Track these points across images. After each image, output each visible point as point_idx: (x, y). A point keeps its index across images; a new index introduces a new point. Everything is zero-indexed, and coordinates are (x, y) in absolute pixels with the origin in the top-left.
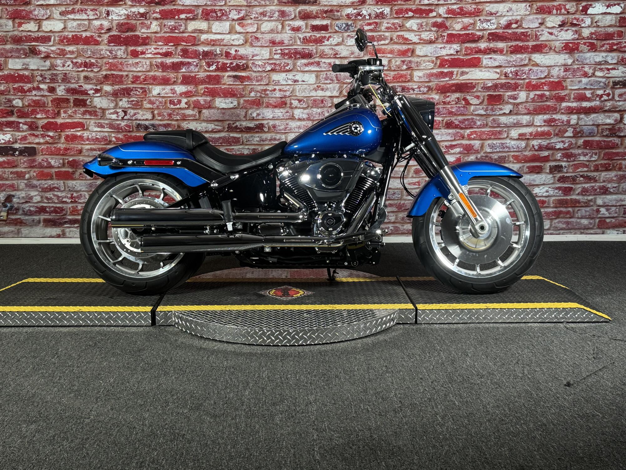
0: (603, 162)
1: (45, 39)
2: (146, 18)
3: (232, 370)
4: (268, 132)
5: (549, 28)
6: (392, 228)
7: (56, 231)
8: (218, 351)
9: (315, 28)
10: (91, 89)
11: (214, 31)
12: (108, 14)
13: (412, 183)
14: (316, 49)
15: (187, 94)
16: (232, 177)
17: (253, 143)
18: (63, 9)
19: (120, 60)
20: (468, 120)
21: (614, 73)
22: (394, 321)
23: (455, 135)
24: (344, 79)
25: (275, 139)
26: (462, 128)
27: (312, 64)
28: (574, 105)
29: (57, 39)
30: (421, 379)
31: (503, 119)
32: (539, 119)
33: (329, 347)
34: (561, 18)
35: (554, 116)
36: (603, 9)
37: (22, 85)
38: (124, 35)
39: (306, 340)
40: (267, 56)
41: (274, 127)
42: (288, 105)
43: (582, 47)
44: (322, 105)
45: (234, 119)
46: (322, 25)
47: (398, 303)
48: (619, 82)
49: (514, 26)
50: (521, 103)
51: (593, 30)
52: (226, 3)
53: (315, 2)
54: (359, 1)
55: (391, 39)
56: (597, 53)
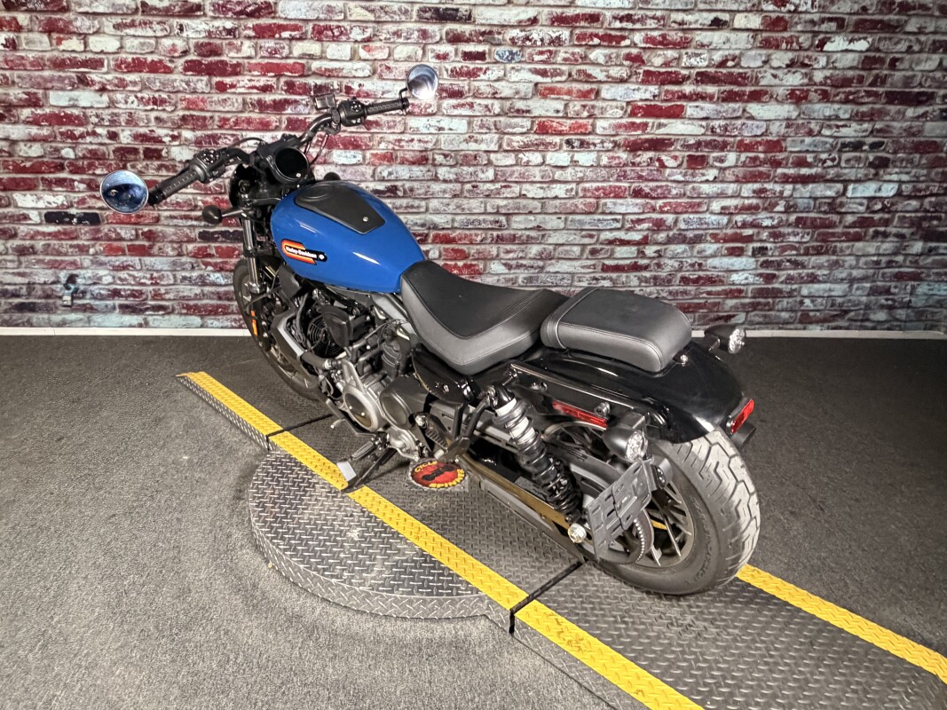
0: (815, 244)
1: (96, 64)
2: (235, 36)
4: (403, 197)
5: (774, 68)
7: (136, 319)
9: (468, 56)
10: (167, 135)
11: (329, 57)
12: (181, 29)
14: (469, 85)
18: (118, 20)
19: (201, 96)
20: (661, 187)
21: (844, 131)
23: (644, 206)
24: (506, 128)
25: (412, 207)
26: (653, 198)
27: (463, 105)
28: (791, 171)
29: (112, 63)
31: (706, 188)
32: (747, 189)
34: (790, 55)
35: (766, 186)
36: (845, 45)
37: (70, 128)
38: (206, 61)
41: (412, 190)
42: (430, 162)
43: (813, 96)
44: (475, 162)
45: (359, 179)
46: (478, 53)
48: (850, 143)
49: (730, 64)
50: (729, 167)
51: (828, 73)
52: (345, 17)
53: (468, 19)
54: (529, 20)
55: (570, 75)
56: (829, 105)
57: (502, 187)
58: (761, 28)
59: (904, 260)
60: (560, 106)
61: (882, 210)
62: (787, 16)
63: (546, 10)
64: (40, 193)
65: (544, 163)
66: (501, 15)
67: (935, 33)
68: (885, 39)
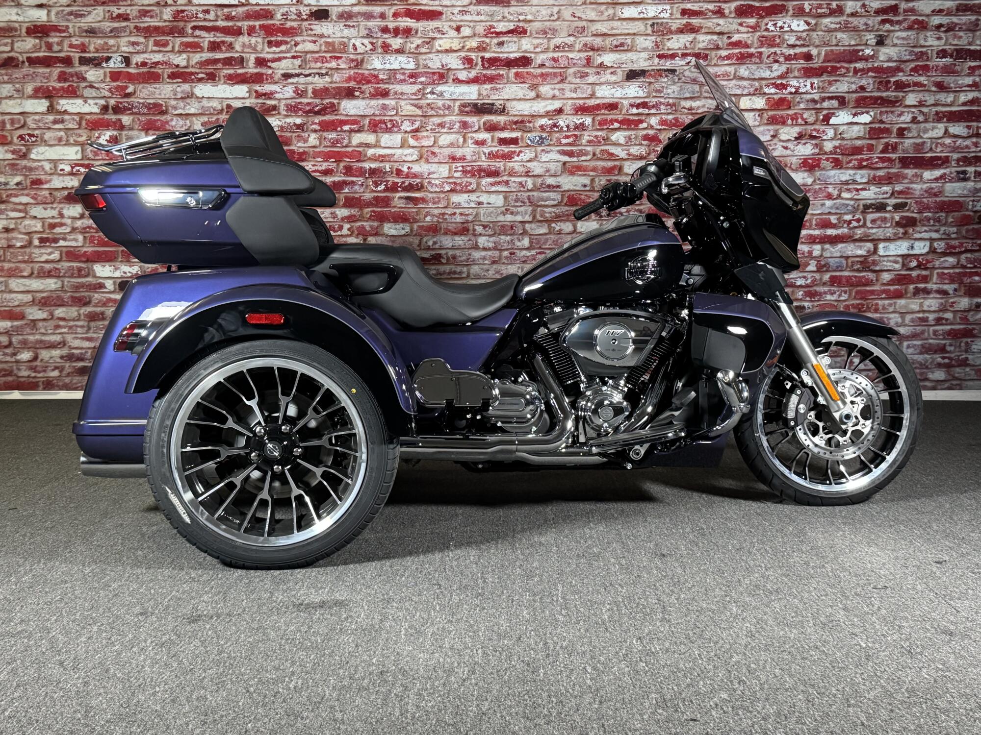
0: (855, 302)
2: (303, 130)
4: (446, 264)
5: (783, 141)
9: (503, 142)
11: (382, 145)
14: (505, 166)
15: (350, 219)
21: (864, 194)
24: (538, 201)
25: (455, 273)
27: (499, 183)
28: (817, 232)
34: (797, 129)
36: (850, 119)
40: (446, 174)
42: (471, 232)
43: (824, 163)
44: (512, 232)
46: (512, 139)
48: (873, 205)
51: (837, 143)
52: (396, 114)
53: (502, 111)
54: (555, 110)
55: (594, 154)
56: (843, 171)
57: (537, 253)
58: (766, 107)
59: (954, 317)
60: (586, 181)
61: (919, 266)
62: (789, 97)
63: (570, 102)
64: (118, 264)
65: (574, 231)
66: (531, 107)
67: (934, 105)
68: (887, 112)
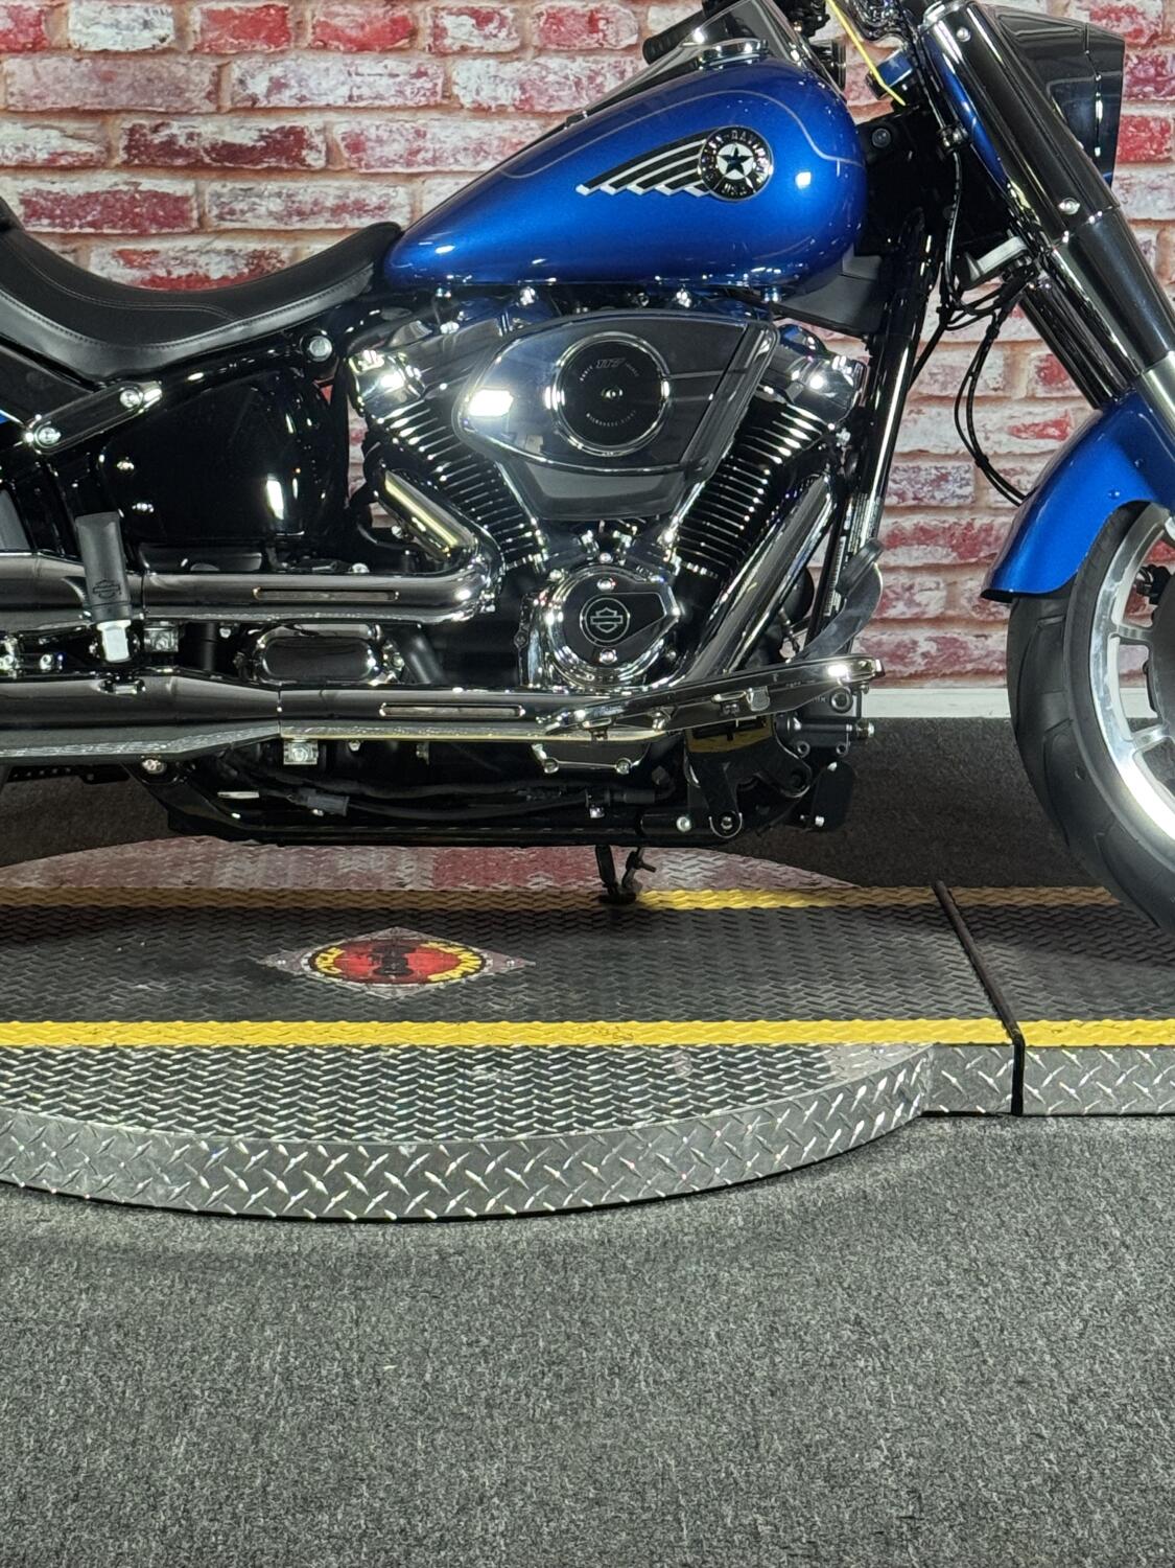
3: (115, 1337)
6: (932, 648)
8: (54, 1246)
13: (1027, 428)
16: (129, 399)
17: (255, 223)
22: (909, 1103)
30: (1022, 1382)
33: (588, 1229)
39: (478, 1196)
41: (356, 145)
45: (161, 104)
47: (930, 1016)
